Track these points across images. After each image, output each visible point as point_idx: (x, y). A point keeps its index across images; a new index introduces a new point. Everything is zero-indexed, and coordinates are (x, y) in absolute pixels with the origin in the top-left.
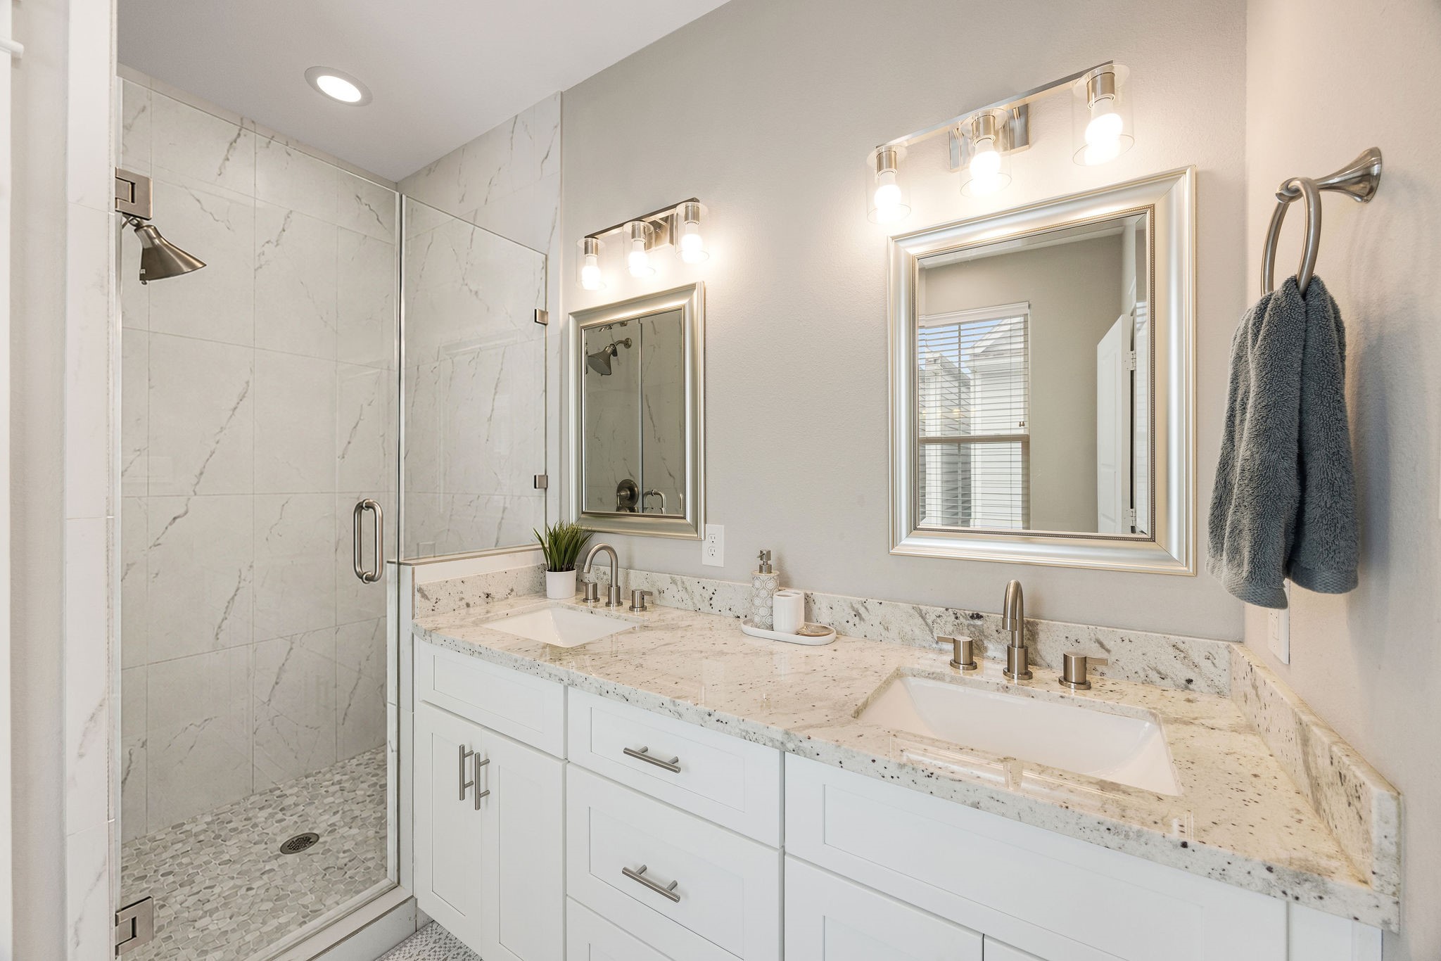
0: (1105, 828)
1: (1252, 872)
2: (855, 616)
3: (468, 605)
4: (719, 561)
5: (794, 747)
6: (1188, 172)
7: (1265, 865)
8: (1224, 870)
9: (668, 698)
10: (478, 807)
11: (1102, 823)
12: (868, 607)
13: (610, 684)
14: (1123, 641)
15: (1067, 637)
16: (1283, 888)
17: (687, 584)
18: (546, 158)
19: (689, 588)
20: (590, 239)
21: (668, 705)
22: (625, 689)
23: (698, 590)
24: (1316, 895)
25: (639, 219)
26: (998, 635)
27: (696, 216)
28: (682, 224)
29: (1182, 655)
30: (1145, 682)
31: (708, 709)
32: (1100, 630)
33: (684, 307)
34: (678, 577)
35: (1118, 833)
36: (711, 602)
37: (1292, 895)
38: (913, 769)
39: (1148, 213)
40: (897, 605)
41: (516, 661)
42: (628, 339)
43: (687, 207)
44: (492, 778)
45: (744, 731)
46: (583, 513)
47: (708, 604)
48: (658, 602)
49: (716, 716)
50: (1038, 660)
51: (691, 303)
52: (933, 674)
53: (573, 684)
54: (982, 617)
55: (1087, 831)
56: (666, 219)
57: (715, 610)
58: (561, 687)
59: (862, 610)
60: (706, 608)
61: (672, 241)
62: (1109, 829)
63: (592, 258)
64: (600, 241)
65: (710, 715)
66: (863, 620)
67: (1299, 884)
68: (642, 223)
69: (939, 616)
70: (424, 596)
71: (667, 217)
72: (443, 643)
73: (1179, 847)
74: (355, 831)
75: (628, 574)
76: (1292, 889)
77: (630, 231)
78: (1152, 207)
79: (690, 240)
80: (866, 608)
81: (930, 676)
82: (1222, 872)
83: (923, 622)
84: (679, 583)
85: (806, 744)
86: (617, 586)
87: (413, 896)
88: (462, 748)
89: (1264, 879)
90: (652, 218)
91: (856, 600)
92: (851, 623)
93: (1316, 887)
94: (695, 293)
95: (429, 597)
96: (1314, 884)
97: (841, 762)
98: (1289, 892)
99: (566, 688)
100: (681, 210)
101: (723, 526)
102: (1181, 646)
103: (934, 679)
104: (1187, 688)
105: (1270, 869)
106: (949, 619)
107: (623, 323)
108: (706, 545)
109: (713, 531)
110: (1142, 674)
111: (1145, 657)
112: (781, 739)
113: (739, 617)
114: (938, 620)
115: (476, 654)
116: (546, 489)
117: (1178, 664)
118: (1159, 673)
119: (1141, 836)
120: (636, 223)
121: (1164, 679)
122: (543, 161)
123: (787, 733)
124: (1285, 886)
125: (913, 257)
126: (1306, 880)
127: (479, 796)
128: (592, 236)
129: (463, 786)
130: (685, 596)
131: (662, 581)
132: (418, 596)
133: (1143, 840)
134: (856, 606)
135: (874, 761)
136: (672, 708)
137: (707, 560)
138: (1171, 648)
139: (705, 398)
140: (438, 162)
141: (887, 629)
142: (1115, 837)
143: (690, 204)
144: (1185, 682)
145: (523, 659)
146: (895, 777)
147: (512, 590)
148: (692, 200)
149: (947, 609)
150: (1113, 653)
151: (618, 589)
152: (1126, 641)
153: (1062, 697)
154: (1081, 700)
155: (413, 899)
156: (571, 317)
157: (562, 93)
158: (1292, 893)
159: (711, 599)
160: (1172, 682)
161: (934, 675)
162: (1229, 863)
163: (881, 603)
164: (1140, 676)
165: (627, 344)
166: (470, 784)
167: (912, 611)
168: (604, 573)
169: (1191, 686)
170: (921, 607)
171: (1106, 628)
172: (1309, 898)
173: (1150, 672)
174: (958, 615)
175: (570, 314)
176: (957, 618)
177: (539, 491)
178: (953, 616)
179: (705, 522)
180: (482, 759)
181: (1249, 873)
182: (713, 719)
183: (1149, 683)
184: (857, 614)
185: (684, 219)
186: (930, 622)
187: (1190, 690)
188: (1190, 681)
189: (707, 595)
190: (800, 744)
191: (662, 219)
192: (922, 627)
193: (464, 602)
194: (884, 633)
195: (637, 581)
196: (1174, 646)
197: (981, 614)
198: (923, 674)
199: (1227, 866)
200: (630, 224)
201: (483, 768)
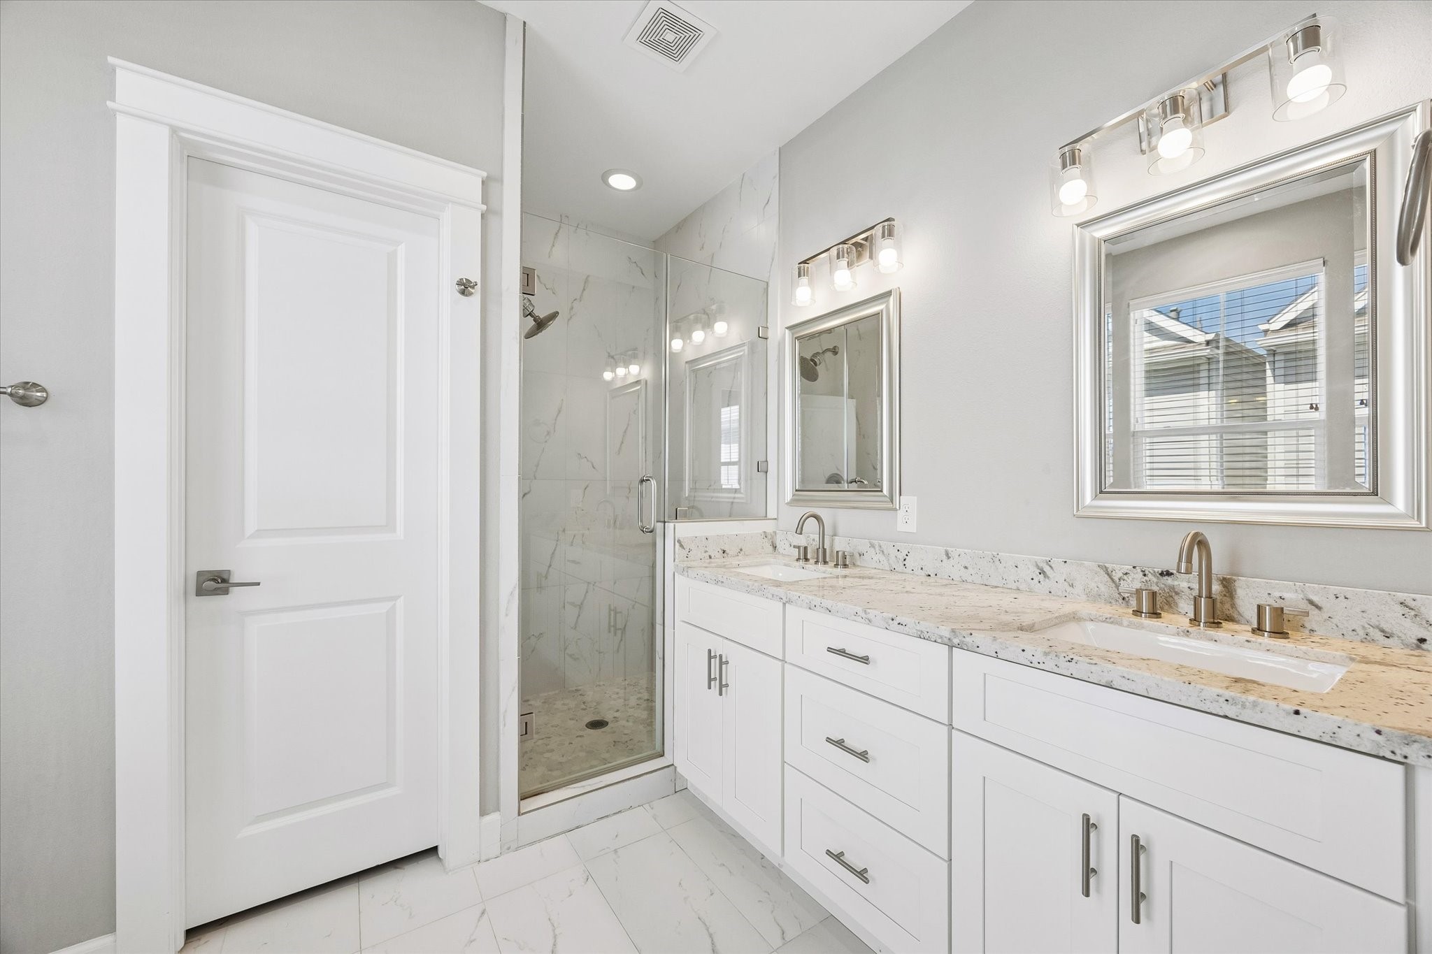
0: (1224, 699)
1: (1362, 735)
2: (1040, 573)
3: (710, 557)
4: (912, 528)
5: (959, 641)
6: (1419, 109)
7: (1374, 729)
8: (1334, 733)
9: (860, 609)
10: (721, 694)
11: (1221, 696)
12: (1053, 566)
13: (817, 601)
14: (1337, 598)
15: (1269, 594)
16: (1392, 749)
17: (884, 548)
18: (767, 203)
19: (885, 552)
20: (802, 265)
21: (861, 613)
22: (828, 603)
23: (893, 552)
24: (1425, 754)
25: (844, 243)
26: (1190, 592)
27: (890, 234)
28: (879, 241)
29: (1413, 613)
30: (1364, 640)
31: (891, 616)
32: (1309, 587)
33: (882, 311)
34: (876, 542)
35: (1235, 704)
36: (905, 563)
37: (1401, 754)
38: (1056, 656)
39: (1368, 159)
40: (1081, 564)
41: (748, 586)
42: (835, 347)
43: (884, 227)
44: (731, 675)
45: (919, 631)
46: (796, 491)
47: (902, 565)
48: (858, 563)
49: (898, 620)
50: (1236, 616)
51: (888, 308)
52: (1110, 618)
53: (790, 601)
54: (1172, 574)
55: (1207, 702)
56: (866, 239)
57: (908, 570)
58: (781, 604)
59: (1047, 569)
60: (900, 568)
61: (871, 257)
62: (1227, 700)
63: (804, 280)
64: (811, 265)
65: (893, 620)
66: (1048, 578)
67: (1407, 744)
68: (846, 246)
69: (1126, 574)
70: (681, 546)
71: (867, 237)
72: (696, 576)
73: (1292, 714)
74: (630, 724)
75: (833, 540)
76: (1401, 749)
77: (836, 252)
78: (1374, 153)
79: (887, 254)
80: (1050, 566)
81: (1108, 620)
82: (1333, 735)
83: (1109, 579)
84: (877, 547)
85: (968, 640)
86: (823, 548)
87: (673, 765)
88: (710, 651)
89: (1373, 741)
90: (854, 240)
91: (1040, 559)
92: (1036, 580)
93: (1424, 747)
94: (891, 299)
95: (685, 547)
96: (1423, 745)
97: (996, 652)
98: (1398, 752)
99: (784, 604)
100: (879, 229)
101: (916, 497)
102: (1412, 604)
103: (1112, 623)
104: (1418, 647)
105: (1379, 732)
106: (1135, 576)
107: (829, 331)
108: (901, 513)
109: (908, 502)
110: (1362, 633)
111: (1364, 615)
112: (948, 636)
113: (929, 575)
114: (1125, 577)
115: (720, 583)
116: (766, 472)
117: (1407, 623)
118: (1383, 631)
119: (1256, 706)
120: (841, 246)
121: (1388, 637)
122: (765, 207)
123: (953, 631)
124: (1394, 746)
125: (1099, 240)
126: (1415, 741)
127: (721, 686)
128: (805, 262)
129: (710, 680)
130: (882, 558)
131: (863, 546)
132: (677, 544)
133: (1258, 709)
134: (1041, 565)
135: (1023, 650)
136: (864, 616)
137: (901, 527)
138: (1399, 606)
139: (900, 387)
140: (685, 220)
141: (1072, 586)
142: (1233, 707)
143: (886, 223)
144: (1416, 642)
145: (753, 585)
146: (1041, 663)
147: (741, 550)
148: (888, 220)
149: (1134, 567)
150: (1325, 609)
151: (824, 550)
152: (1341, 598)
153: (1248, 641)
154: (1270, 644)
155: (673, 767)
156: (787, 330)
157: (780, 148)
158: (1400, 752)
159: (905, 560)
160: (1400, 641)
161: (1112, 620)
162: (1339, 727)
163: (1065, 562)
164: (1358, 634)
165: (835, 351)
166: (715, 679)
167: (1098, 569)
168: (814, 540)
169: (1424, 646)
170: (1107, 565)
171: (1316, 585)
172: (1418, 758)
173: (1371, 630)
174: (1147, 572)
175: (787, 328)
176: (1145, 575)
177: (762, 475)
178: (1141, 574)
179: (900, 495)
180: (724, 660)
181: (1358, 735)
182: (896, 622)
183: (1369, 641)
184: (1042, 572)
185: (881, 237)
186: (1116, 579)
187: (1423, 650)
188: (1422, 641)
189: (901, 556)
190: (964, 639)
191: (863, 239)
192: (1108, 584)
193: (707, 555)
194: (1069, 589)
195: (840, 545)
196: (1401, 603)
197: (1171, 571)
198: (1101, 618)
199: (1337, 730)
200: (836, 248)
201: (724, 666)
